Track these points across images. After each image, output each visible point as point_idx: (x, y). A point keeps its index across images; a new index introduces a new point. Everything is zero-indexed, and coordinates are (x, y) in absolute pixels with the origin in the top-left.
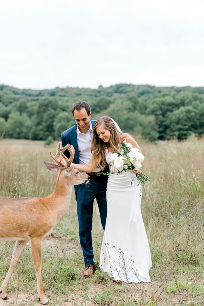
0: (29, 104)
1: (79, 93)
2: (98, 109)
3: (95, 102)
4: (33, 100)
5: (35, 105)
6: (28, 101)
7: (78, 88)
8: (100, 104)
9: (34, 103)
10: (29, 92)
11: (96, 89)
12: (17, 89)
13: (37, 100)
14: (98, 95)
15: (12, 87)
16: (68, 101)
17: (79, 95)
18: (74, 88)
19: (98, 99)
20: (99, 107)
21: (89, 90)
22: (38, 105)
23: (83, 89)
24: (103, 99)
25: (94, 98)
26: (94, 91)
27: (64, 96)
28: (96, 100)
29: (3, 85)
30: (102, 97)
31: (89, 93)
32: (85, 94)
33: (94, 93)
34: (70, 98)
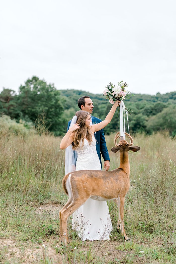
0: (99, 107)
1: (141, 98)
2: (154, 112)
3: (153, 106)
4: (103, 103)
5: (104, 107)
6: (99, 104)
7: (140, 94)
8: (156, 108)
9: (104, 105)
10: (101, 97)
11: (154, 96)
12: (92, 94)
13: (106, 103)
14: (156, 100)
15: (88, 92)
16: (130, 104)
17: (140, 100)
18: (137, 94)
19: (155, 104)
20: (156, 110)
21: (148, 96)
22: (106, 107)
23: (144, 95)
24: (159, 104)
25: (153, 103)
26: (153, 97)
27: (129, 101)
28: (153, 105)
29: (81, 90)
30: (159, 102)
31: (149, 99)
32: (145, 100)
33: (152, 99)
34: (132, 102)
